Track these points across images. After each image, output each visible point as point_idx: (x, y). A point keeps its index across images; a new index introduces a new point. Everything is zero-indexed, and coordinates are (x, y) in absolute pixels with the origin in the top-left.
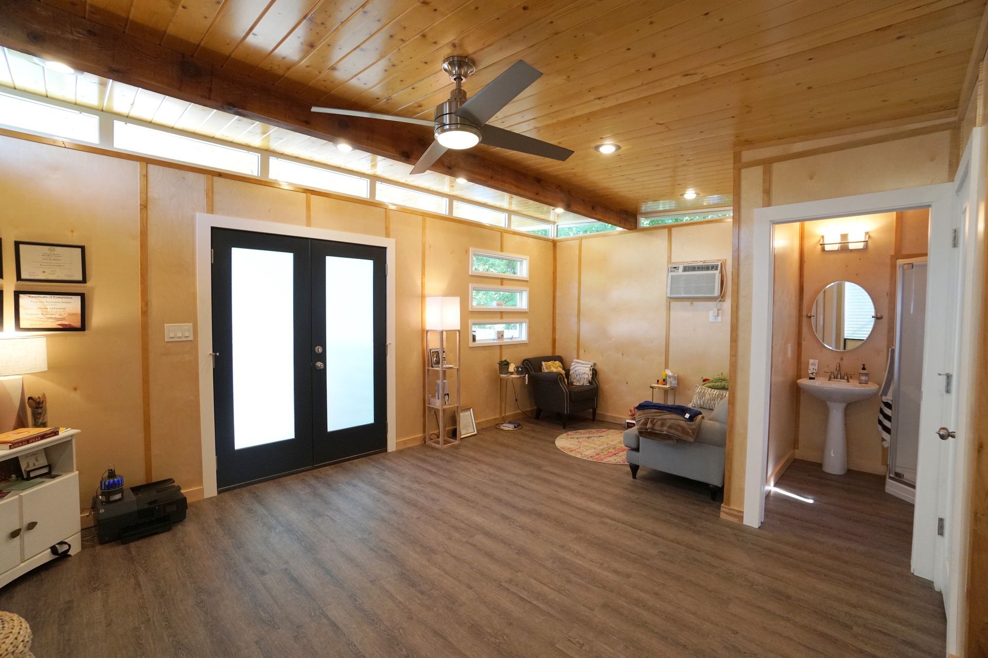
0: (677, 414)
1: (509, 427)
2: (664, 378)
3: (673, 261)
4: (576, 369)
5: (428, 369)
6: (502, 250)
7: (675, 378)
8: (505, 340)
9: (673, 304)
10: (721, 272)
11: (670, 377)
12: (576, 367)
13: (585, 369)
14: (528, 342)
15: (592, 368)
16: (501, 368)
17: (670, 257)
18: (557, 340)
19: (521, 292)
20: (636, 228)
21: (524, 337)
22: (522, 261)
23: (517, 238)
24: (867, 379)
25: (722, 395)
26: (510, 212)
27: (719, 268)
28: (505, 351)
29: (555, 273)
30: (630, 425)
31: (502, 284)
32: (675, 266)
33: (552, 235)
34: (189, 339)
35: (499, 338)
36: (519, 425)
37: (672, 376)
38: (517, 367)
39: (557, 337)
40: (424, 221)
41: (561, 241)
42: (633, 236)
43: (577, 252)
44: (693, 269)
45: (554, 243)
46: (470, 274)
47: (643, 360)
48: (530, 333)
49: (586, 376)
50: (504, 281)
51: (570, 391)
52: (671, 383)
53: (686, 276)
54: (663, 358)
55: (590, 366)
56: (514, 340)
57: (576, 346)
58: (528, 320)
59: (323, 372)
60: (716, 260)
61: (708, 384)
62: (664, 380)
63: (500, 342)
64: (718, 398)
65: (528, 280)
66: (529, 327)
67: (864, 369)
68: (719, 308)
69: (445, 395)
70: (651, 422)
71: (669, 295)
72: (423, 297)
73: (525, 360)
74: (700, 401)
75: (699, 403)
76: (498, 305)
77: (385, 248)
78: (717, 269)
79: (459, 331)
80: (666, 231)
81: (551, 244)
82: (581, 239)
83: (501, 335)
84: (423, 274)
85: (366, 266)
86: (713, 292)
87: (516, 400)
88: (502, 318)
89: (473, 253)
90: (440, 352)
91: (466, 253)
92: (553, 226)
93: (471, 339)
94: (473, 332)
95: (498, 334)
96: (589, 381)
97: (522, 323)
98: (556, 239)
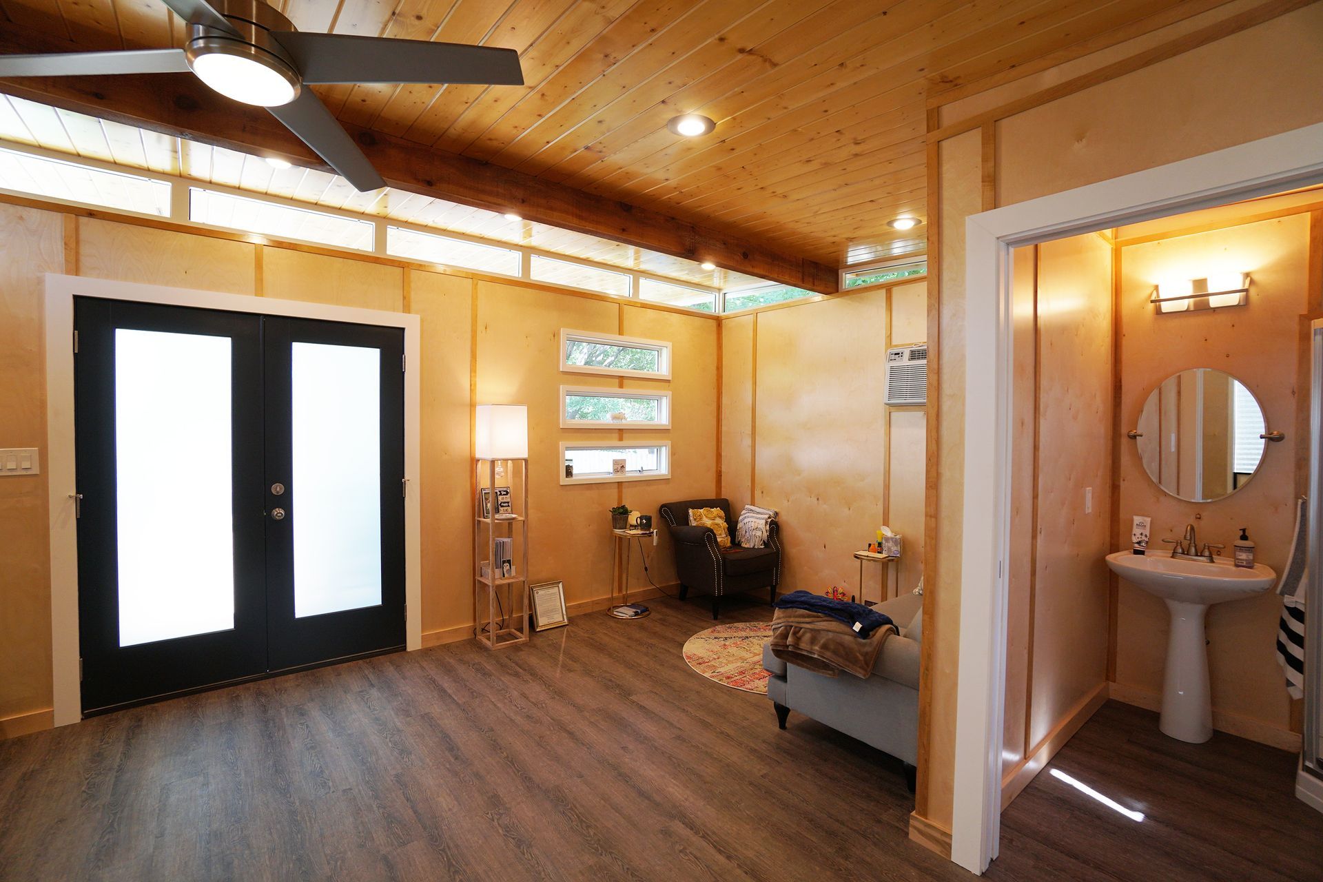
0: (842, 621)
1: (626, 613)
2: (879, 541)
3: (894, 343)
4: (746, 522)
5: (479, 521)
6: (621, 332)
7: (896, 542)
8: (628, 475)
9: (895, 415)
11: (887, 539)
12: (747, 518)
13: (758, 521)
14: (670, 477)
15: (769, 520)
16: (614, 519)
18: (722, 473)
19: (659, 399)
21: (664, 470)
22: (661, 349)
23: (650, 314)
24: (1251, 557)
26: (638, 274)
28: (626, 491)
29: (719, 368)
31: (621, 386)
32: (897, 351)
33: (716, 310)
34: (29, 473)
35: (616, 471)
36: (646, 610)
37: (892, 538)
38: (643, 518)
39: (723, 470)
40: (475, 286)
41: (729, 318)
42: (831, 303)
43: (751, 335)
45: (718, 321)
47: (850, 509)
48: (674, 463)
49: (759, 533)
50: (625, 382)
51: (724, 559)
52: (889, 549)
53: (913, 366)
54: (881, 506)
56: (645, 474)
57: (749, 483)
58: (669, 443)
59: (286, 526)
63: (619, 477)
65: (670, 379)
66: (673, 454)
67: (1244, 537)
69: (504, 562)
70: (795, 633)
71: (887, 401)
72: (472, 406)
73: (663, 506)
76: (614, 418)
77: (403, 330)
79: (526, 461)
80: (883, 292)
81: (713, 323)
82: (756, 313)
83: (620, 466)
84: (473, 370)
85: (369, 359)
87: (646, 569)
88: (621, 439)
89: (567, 338)
90: (501, 494)
91: (554, 336)
92: (717, 295)
93: (563, 472)
94: (567, 460)
95: (614, 464)
96: (764, 542)
97: (661, 447)
98: (722, 314)
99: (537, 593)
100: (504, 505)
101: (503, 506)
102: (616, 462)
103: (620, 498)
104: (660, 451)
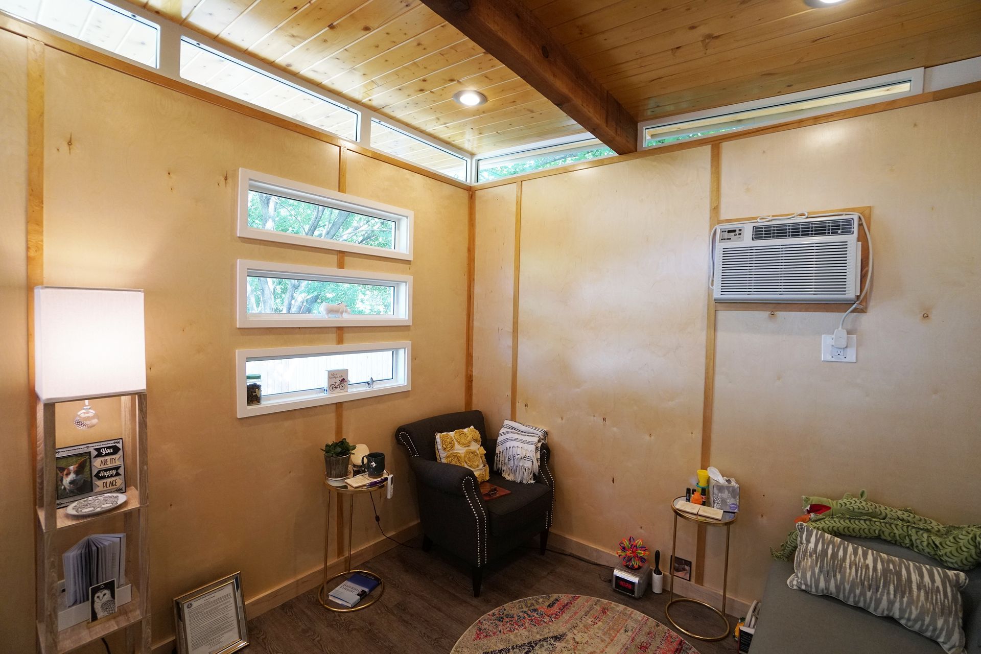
2: (703, 484)
3: (723, 217)
4: (508, 444)
6: (341, 188)
7: (733, 492)
8: (352, 390)
9: (724, 316)
10: (863, 238)
11: (721, 488)
12: (511, 439)
13: (526, 446)
14: (409, 389)
15: (540, 445)
16: (329, 464)
17: (715, 210)
18: (474, 379)
19: (395, 286)
20: (636, 151)
21: (401, 380)
22: (399, 220)
23: (387, 170)
25: (899, 574)
26: (370, 111)
27: (855, 229)
28: (348, 415)
29: (471, 250)
30: (622, 583)
31: (341, 265)
32: (731, 228)
33: (467, 178)
35: (333, 387)
36: (378, 585)
37: (728, 488)
38: (371, 456)
39: (474, 374)
41: (483, 188)
42: (627, 167)
43: (514, 208)
44: (780, 232)
45: (471, 192)
46: (238, 235)
47: (651, 435)
48: (415, 371)
49: (528, 464)
50: (348, 259)
51: (489, 513)
52: (724, 501)
53: (762, 249)
54: (698, 435)
55: (536, 439)
56: (377, 387)
57: (509, 393)
58: (409, 343)
60: (844, 210)
61: (828, 523)
62: (704, 491)
63: (338, 396)
64: (886, 585)
65: (411, 259)
66: (414, 357)
68: (849, 327)
69: (95, 591)
71: (717, 294)
72: (29, 288)
73: (400, 429)
74: (827, 581)
75: (822, 584)
76: (330, 311)
78: (847, 231)
79: (141, 393)
80: (708, 149)
81: (465, 195)
82: (519, 181)
83: (339, 380)
84: (34, 221)
86: (841, 288)
87: (377, 519)
88: (340, 341)
89: (250, 186)
90: (99, 455)
91: (226, 179)
92: (469, 161)
93: (242, 396)
94: (249, 378)
95: (329, 378)
96: (534, 474)
97: (397, 349)
98: (474, 184)
99: (190, 606)
100: (106, 474)
101: (104, 477)
102: (332, 375)
103: (339, 429)
104: (397, 354)
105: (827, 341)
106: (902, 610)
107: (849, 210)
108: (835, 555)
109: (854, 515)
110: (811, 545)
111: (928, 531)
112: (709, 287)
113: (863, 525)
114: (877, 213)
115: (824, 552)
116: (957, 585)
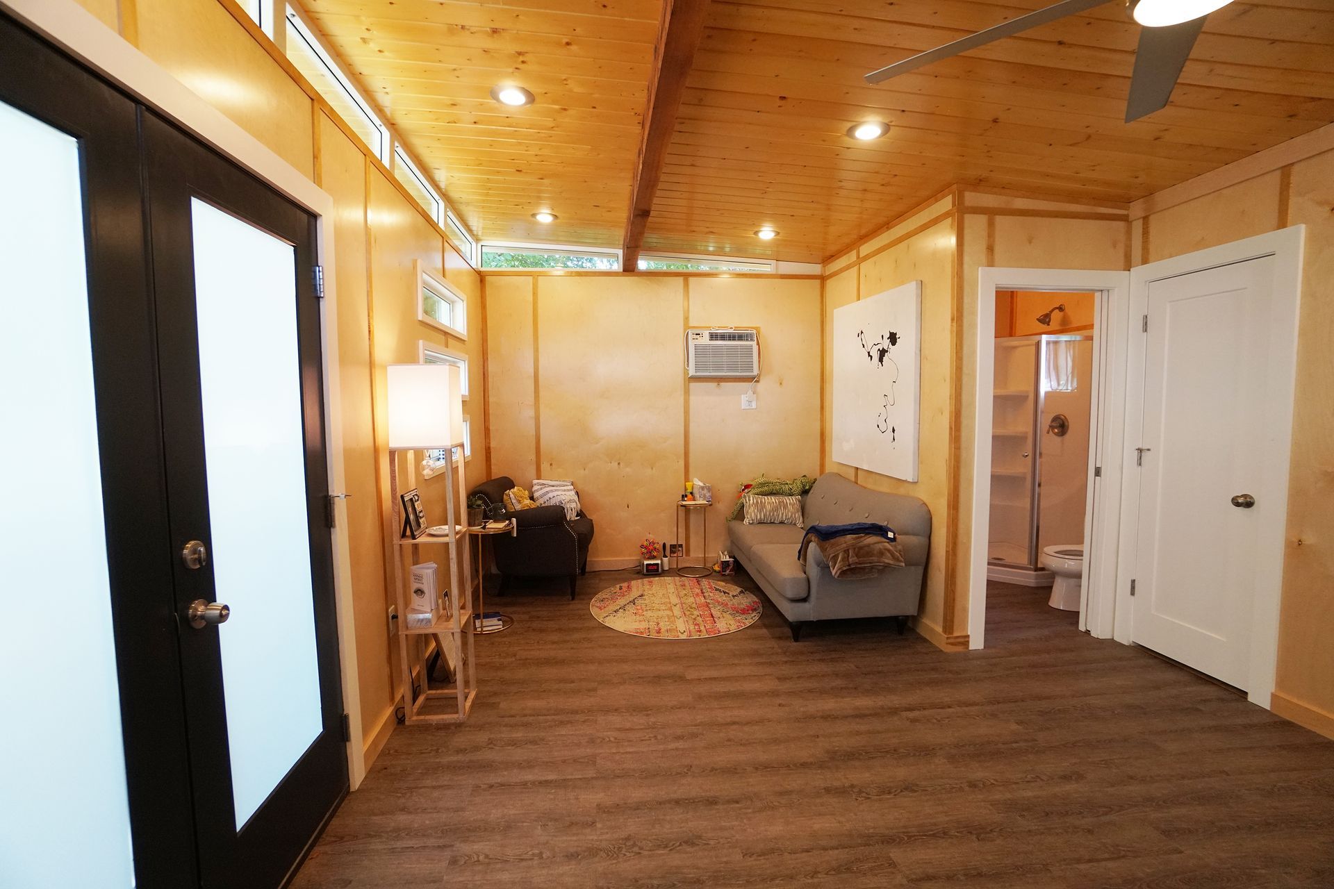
2: (689, 490)
3: (692, 324)
7: (708, 489)
9: (693, 385)
10: (758, 344)
11: (699, 488)
12: (547, 492)
14: (470, 459)
15: (574, 490)
17: (687, 318)
18: (492, 450)
19: (463, 363)
20: (634, 270)
25: (783, 502)
27: (755, 338)
29: (484, 331)
30: (650, 568)
31: (447, 344)
32: (698, 332)
37: (704, 486)
39: (493, 445)
42: (627, 281)
43: (530, 298)
44: (723, 337)
45: (481, 277)
46: (420, 318)
47: (652, 469)
48: (471, 441)
49: (574, 505)
53: (714, 346)
54: (682, 463)
55: (571, 487)
57: (533, 457)
58: (470, 416)
60: (748, 328)
61: (753, 491)
62: (692, 494)
65: (466, 339)
66: (471, 430)
68: (753, 390)
71: (692, 372)
75: (759, 517)
77: (315, 216)
78: (752, 340)
80: (681, 279)
82: (536, 276)
85: (284, 262)
86: (751, 370)
105: (744, 398)
106: (786, 516)
107: (752, 328)
108: (761, 502)
109: (762, 485)
110: (751, 501)
111: (787, 484)
112: (685, 368)
113: (766, 488)
114: (762, 331)
115: (757, 502)
116: (799, 501)
